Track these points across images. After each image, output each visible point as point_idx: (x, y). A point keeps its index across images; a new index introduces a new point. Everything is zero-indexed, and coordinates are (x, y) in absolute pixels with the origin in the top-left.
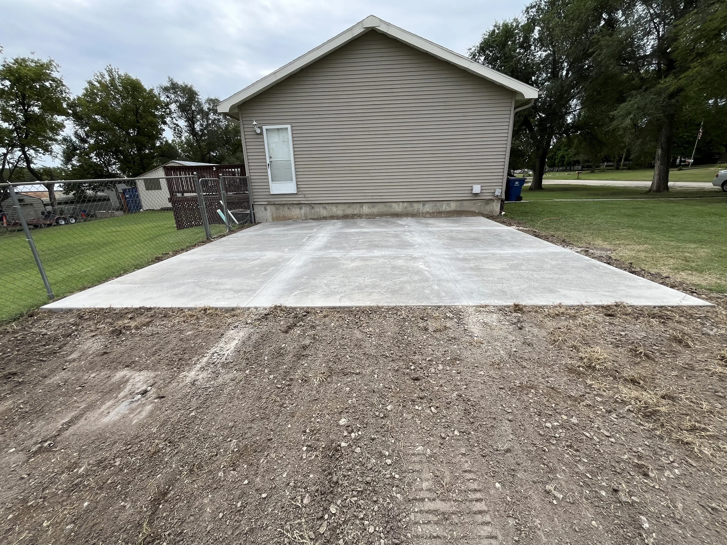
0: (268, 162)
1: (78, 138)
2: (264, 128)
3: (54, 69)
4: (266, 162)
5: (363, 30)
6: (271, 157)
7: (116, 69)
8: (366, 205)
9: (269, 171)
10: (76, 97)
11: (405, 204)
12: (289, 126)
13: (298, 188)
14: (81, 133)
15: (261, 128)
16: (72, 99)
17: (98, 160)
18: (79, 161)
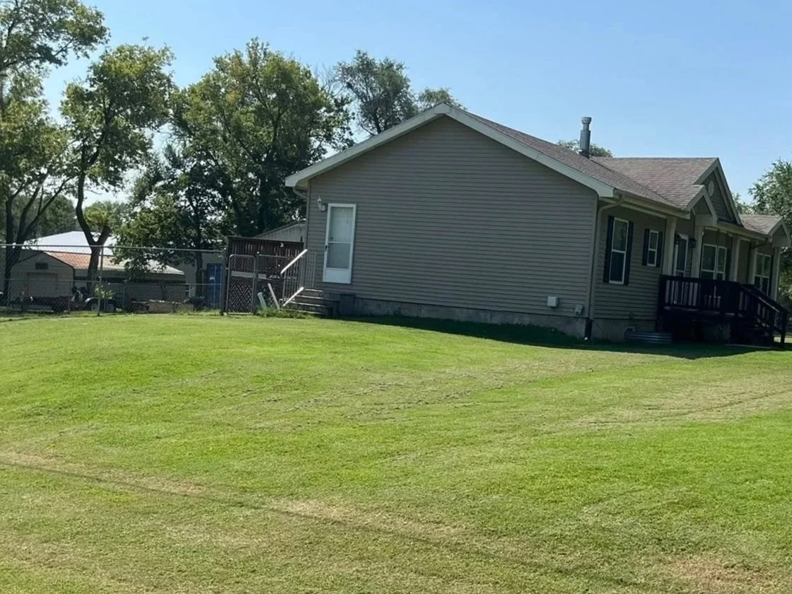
0: (326, 244)
1: (168, 158)
2: (330, 205)
3: (166, 61)
4: (324, 243)
5: (434, 115)
6: (332, 238)
7: (265, 44)
8: (425, 308)
9: (326, 253)
10: (187, 87)
11: (471, 311)
12: (354, 206)
13: (352, 278)
14: (178, 149)
15: (326, 206)
16: (181, 91)
17: (188, 203)
18: (155, 202)
